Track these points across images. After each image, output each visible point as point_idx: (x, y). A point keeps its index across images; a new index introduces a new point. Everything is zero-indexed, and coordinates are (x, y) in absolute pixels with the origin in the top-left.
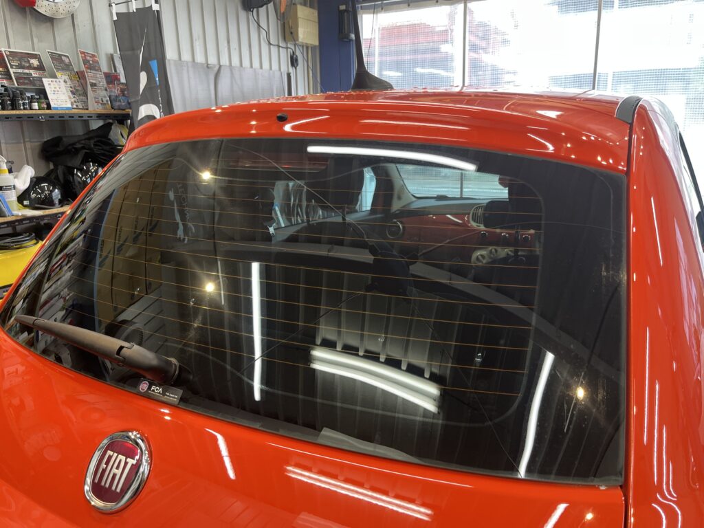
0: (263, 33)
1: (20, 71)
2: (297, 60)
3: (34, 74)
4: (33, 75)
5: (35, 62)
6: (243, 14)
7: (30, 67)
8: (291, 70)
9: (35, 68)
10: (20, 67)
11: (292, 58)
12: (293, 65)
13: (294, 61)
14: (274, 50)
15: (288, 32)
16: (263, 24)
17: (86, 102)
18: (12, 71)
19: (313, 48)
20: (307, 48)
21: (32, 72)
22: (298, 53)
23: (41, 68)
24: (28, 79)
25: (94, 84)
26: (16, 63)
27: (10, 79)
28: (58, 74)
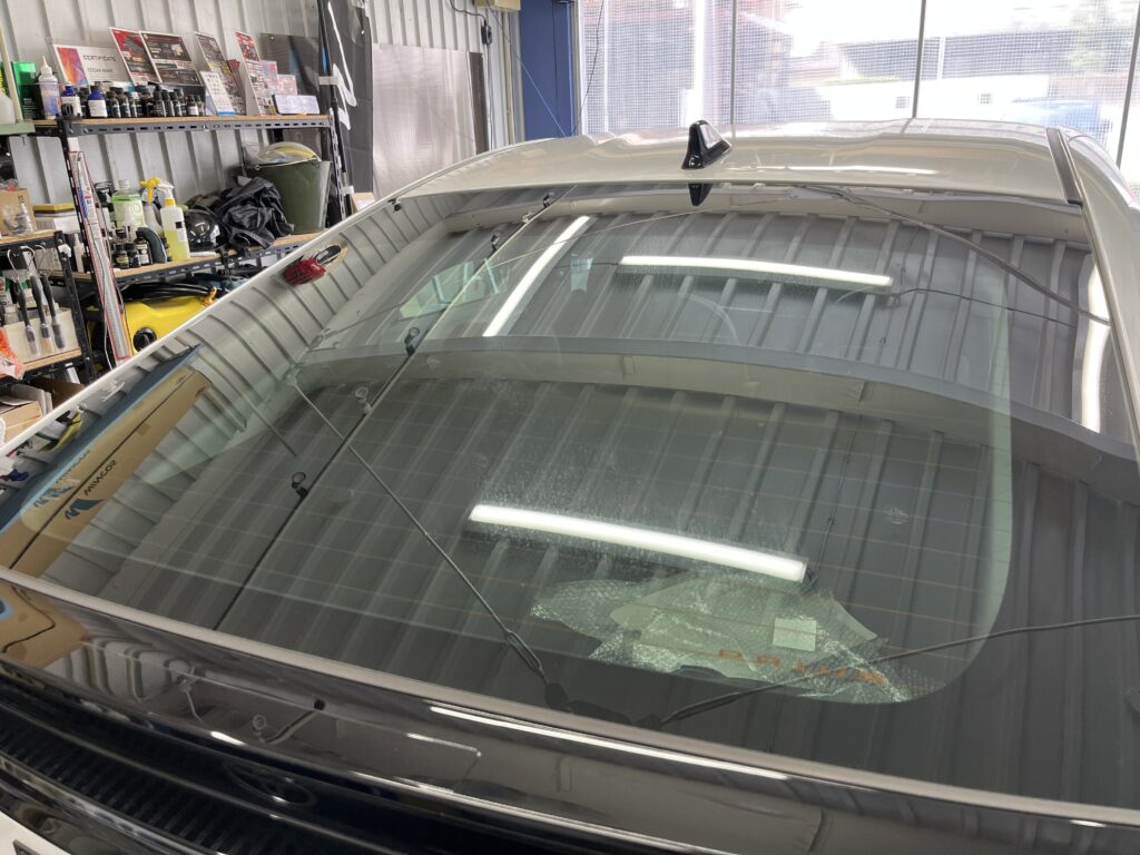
1: (162, 61)
2: (490, 34)
3: (180, 66)
4: (179, 68)
5: (177, 49)
7: (173, 56)
8: (483, 49)
9: (180, 58)
10: (162, 56)
11: (483, 30)
12: (484, 41)
13: (486, 36)
14: (460, 17)
17: (243, 104)
18: (154, 61)
20: (503, 14)
21: (176, 62)
22: (492, 23)
23: (185, 57)
24: (171, 72)
25: (254, 80)
26: (157, 51)
27: (152, 72)
28: (211, 65)
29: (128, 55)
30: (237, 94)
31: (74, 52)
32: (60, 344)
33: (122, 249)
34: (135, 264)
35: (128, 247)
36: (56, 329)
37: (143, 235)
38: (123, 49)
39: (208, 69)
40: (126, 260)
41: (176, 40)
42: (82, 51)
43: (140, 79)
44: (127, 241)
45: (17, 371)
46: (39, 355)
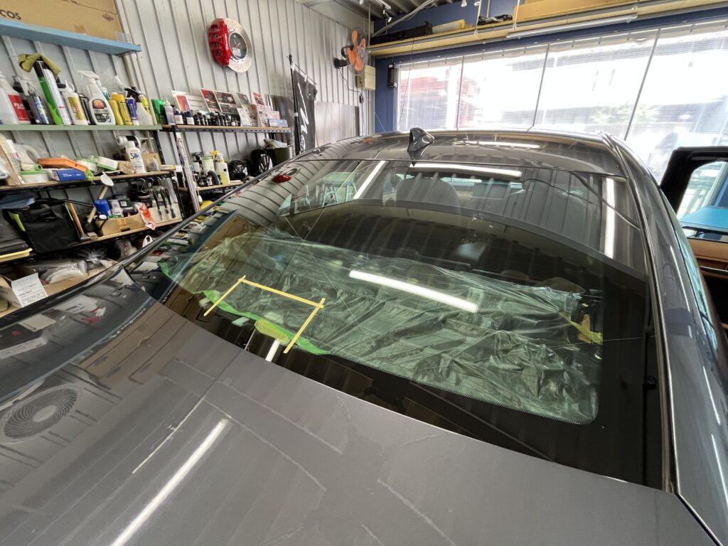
0: (345, 82)
1: (223, 104)
2: (363, 98)
3: (231, 106)
5: (230, 99)
6: (334, 69)
7: (228, 102)
8: (360, 105)
9: (231, 103)
10: (224, 102)
11: (360, 98)
12: (361, 102)
13: (361, 100)
14: (351, 92)
15: (358, 81)
16: (345, 76)
17: (257, 122)
18: (219, 103)
19: (372, 91)
20: (369, 91)
21: (228, 104)
22: (364, 95)
23: (233, 102)
24: (227, 108)
25: (261, 113)
26: (221, 99)
27: (218, 108)
28: (242, 106)
29: (208, 100)
30: (255, 118)
31: (184, 98)
32: (173, 216)
33: (201, 179)
34: (206, 185)
35: (204, 178)
36: (172, 210)
37: (210, 174)
38: (205, 97)
39: (241, 107)
40: (203, 183)
41: (230, 96)
42: (188, 97)
43: (213, 110)
44: (204, 176)
45: (153, 226)
46: (163, 221)
